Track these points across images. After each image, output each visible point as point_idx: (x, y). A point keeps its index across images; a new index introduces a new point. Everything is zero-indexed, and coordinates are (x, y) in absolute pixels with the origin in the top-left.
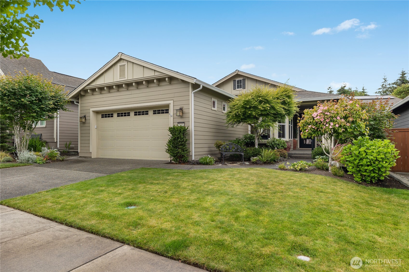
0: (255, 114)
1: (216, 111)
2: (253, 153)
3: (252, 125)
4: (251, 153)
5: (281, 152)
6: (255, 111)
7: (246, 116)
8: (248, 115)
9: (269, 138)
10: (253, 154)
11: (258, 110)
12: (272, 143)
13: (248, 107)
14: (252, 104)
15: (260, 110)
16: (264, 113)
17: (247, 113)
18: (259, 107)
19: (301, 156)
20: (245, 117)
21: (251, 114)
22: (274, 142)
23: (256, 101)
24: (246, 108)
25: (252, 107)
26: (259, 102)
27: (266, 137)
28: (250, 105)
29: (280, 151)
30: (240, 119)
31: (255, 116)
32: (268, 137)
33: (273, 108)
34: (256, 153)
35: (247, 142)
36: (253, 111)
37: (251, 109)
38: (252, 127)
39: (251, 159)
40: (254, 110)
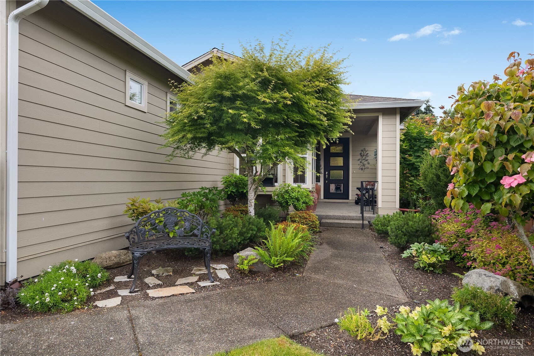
0: (249, 119)
1: (145, 113)
2: (241, 234)
3: (243, 155)
4: (235, 235)
5: (307, 218)
6: (248, 110)
7: (221, 124)
8: (228, 121)
9: (276, 184)
10: (243, 238)
11: (259, 108)
12: (285, 196)
13: (227, 93)
14: (241, 88)
15: (263, 106)
16: (275, 118)
17: (224, 115)
18: (259, 98)
19: (341, 223)
20: (220, 128)
21: (236, 119)
22: (288, 193)
23: (254, 80)
24: (222, 99)
25: (238, 96)
26: (259, 82)
27: (269, 181)
28: (235, 91)
29: (305, 218)
30: (204, 132)
31: (249, 124)
32: (274, 180)
33: (297, 106)
34: (249, 235)
35: (229, 193)
36: (242, 109)
37: (238, 103)
38: (242, 159)
39: (235, 258)
40: (246, 107)
